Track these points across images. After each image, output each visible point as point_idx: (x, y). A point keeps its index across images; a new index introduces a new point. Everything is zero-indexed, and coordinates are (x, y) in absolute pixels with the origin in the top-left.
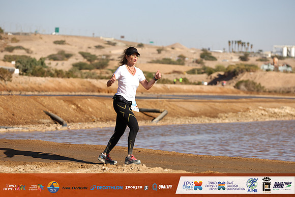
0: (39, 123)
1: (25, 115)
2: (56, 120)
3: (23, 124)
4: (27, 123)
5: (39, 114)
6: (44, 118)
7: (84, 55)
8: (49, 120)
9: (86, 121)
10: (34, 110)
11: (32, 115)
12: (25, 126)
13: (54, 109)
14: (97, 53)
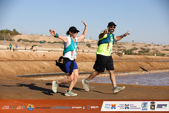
0: (138, 71)
1: (133, 68)
2: (144, 70)
3: (133, 71)
4: (134, 71)
5: (138, 67)
6: (140, 69)
7: (141, 48)
8: (142, 70)
9: (154, 70)
10: (136, 66)
11: (135, 68)
12: (134, 72)
13: (143, 66)
14: (146, 48)
